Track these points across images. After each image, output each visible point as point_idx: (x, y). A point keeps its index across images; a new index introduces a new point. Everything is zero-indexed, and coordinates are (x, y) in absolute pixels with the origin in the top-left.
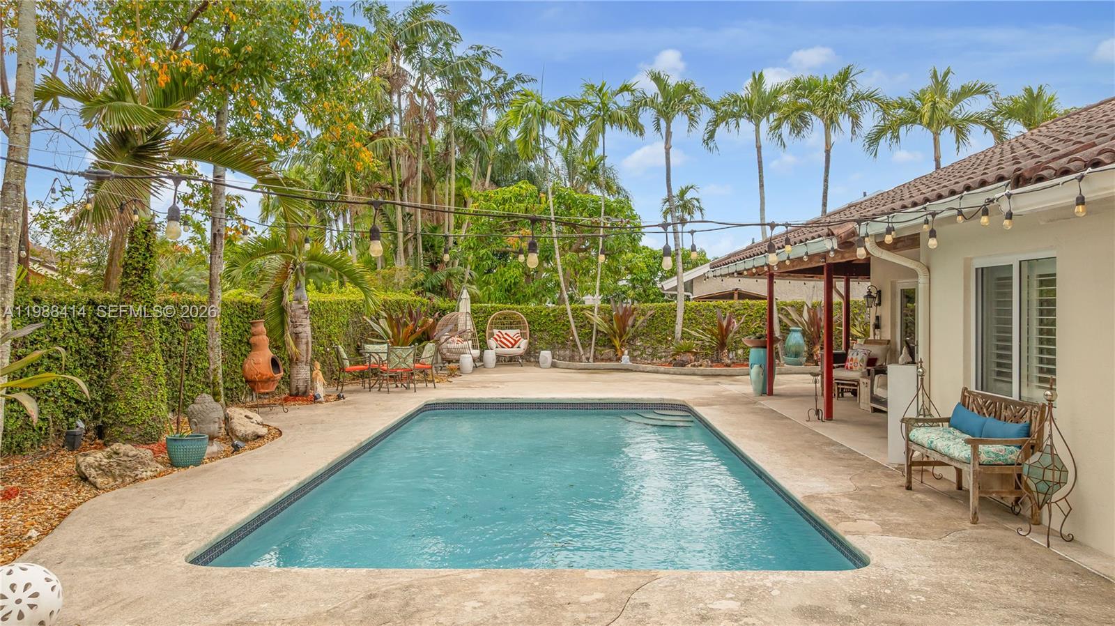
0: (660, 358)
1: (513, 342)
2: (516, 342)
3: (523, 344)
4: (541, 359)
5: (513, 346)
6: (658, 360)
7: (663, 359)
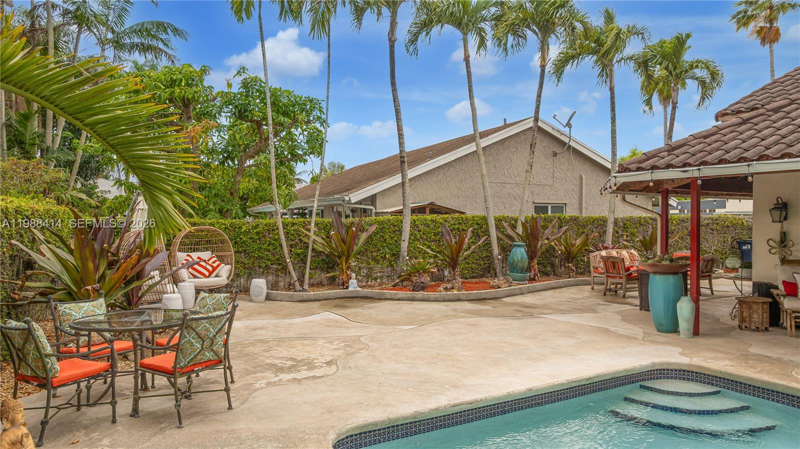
0: (375, 279)
1: (211, 269)
2: (214, 269)
3: (225, 271)
4: (252, 290)
5: (211, 273)
6: (374, 282)
7: (378, 280)
